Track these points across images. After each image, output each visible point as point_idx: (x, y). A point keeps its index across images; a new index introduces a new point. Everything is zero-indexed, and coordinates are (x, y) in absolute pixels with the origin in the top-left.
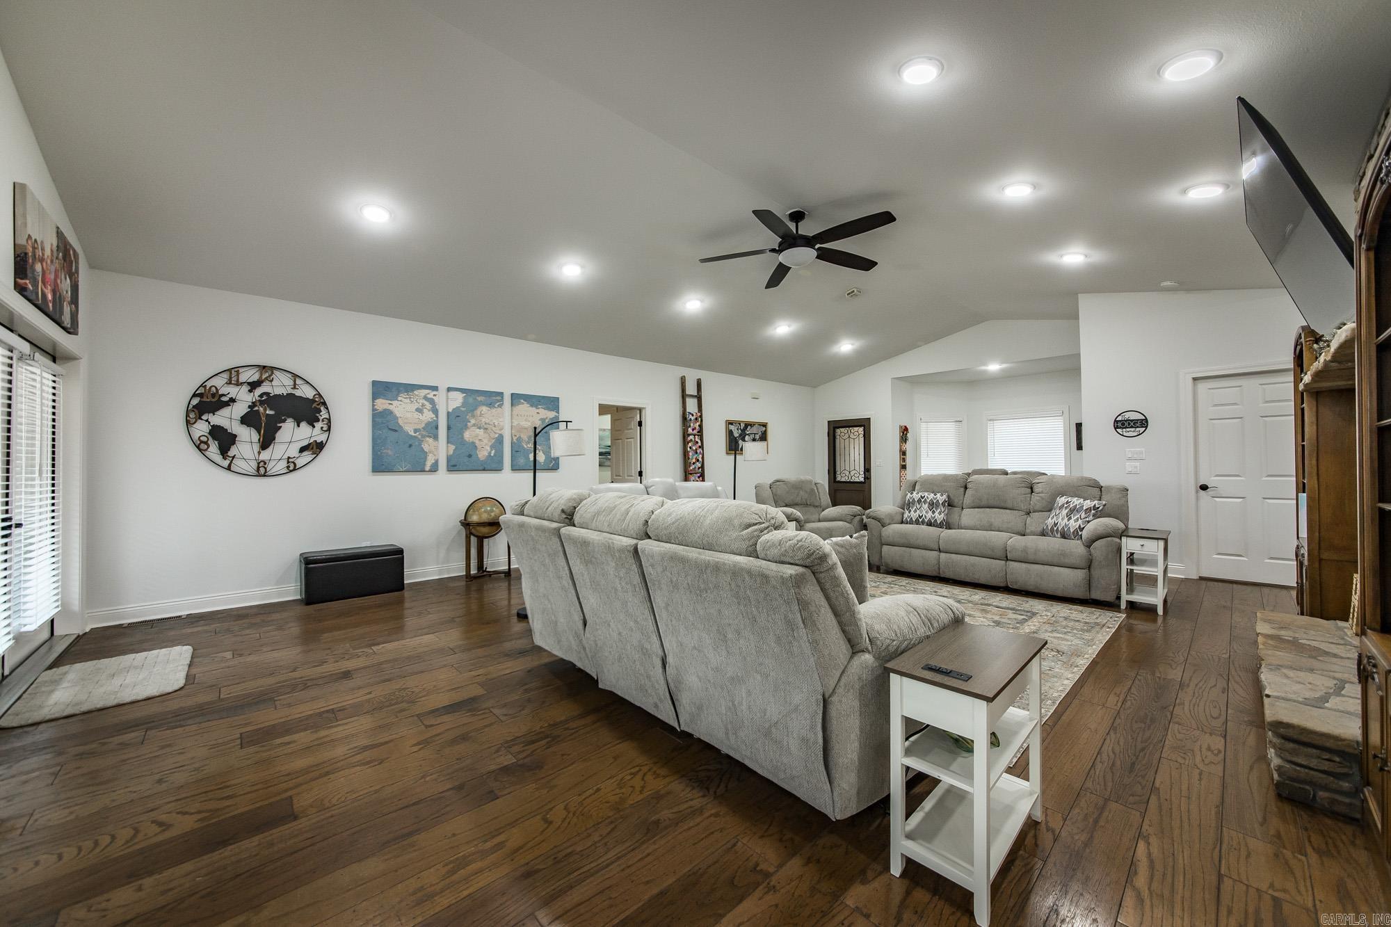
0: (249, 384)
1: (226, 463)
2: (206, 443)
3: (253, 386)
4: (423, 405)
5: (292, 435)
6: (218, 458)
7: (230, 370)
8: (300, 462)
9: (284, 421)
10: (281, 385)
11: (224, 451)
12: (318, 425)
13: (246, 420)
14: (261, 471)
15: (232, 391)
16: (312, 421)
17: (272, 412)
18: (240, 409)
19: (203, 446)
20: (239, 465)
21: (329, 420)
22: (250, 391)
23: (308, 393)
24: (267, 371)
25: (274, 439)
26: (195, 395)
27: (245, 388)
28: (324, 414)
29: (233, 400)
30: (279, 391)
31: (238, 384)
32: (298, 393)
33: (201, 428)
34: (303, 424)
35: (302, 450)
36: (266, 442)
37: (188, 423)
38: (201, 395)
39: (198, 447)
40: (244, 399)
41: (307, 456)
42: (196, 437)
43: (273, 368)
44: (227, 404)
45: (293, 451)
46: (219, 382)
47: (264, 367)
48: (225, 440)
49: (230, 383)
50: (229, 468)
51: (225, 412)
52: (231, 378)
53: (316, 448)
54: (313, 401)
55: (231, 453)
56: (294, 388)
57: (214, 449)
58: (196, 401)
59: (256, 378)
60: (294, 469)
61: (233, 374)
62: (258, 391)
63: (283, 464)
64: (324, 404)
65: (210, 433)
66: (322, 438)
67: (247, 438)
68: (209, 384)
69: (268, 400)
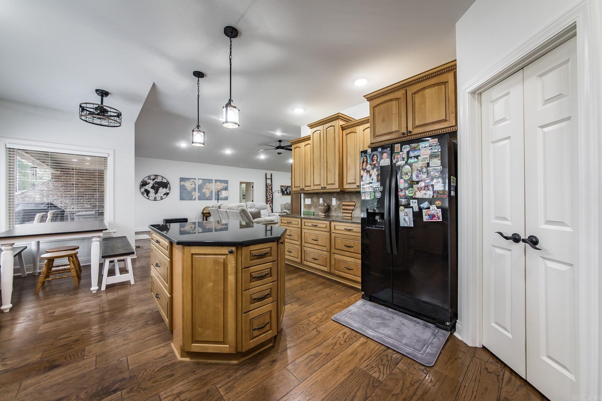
0: (153, 179)
1: (148, 198)
2: (144, 193)
3: (154, 180)
4: (192, 183)
5: (162, 191)
6: (146, 196)
7: (149, 176)
8: (163, 198)
9: (160, 188)
10: (159, 180)
11: (147, 195)
12: (168, 189)
13: (153, 187)
14: (155, 199)
15: (149, 181)
16: (166, 187)
17: (157, 186)
18: (151, 185)
19: (143, 194)
20: (150, 198)
21: (170, 187)
22: (153, 181)
23: (165, 181)
24: (156, 176)
25: (158, 192)
26: (141, 182)
27: (152, 180)
28: (169, 186)
29: (149, 183)
30: (159, 181)
31: (150, 179)
32: (163, 181)
33: (143, 190)
34: (164, 188)
35: (164, 194)
36: (156, 193)
37: (140, 189)
38: (143, 182)
39: (142, 194)
40: (152, 183)
41: (165, 196)
42: (142, 192)
43: (158, 175)
44: (148, 184)
45: (162, 195)
46: (146, 179)
47: (156, 175)
48: (147, 192)
49: (148, 179)
50: (148, 199)
51: (147, 186)
52: (149, 178)
53: (167, 194)
54: (166, 183)
55: (149, 195)
56: (162, 180)
57: (145, 194)
58: (142, 183)
59: (154, 178)
60: (162, 199)
61: (149, 177)
62: (155, 181)
63: (160, 198)
64: (169, 183)
65: (145, 191)
66: (168, 192)
67: (152, 191)
68: (144, 180)
69: (157, 183)
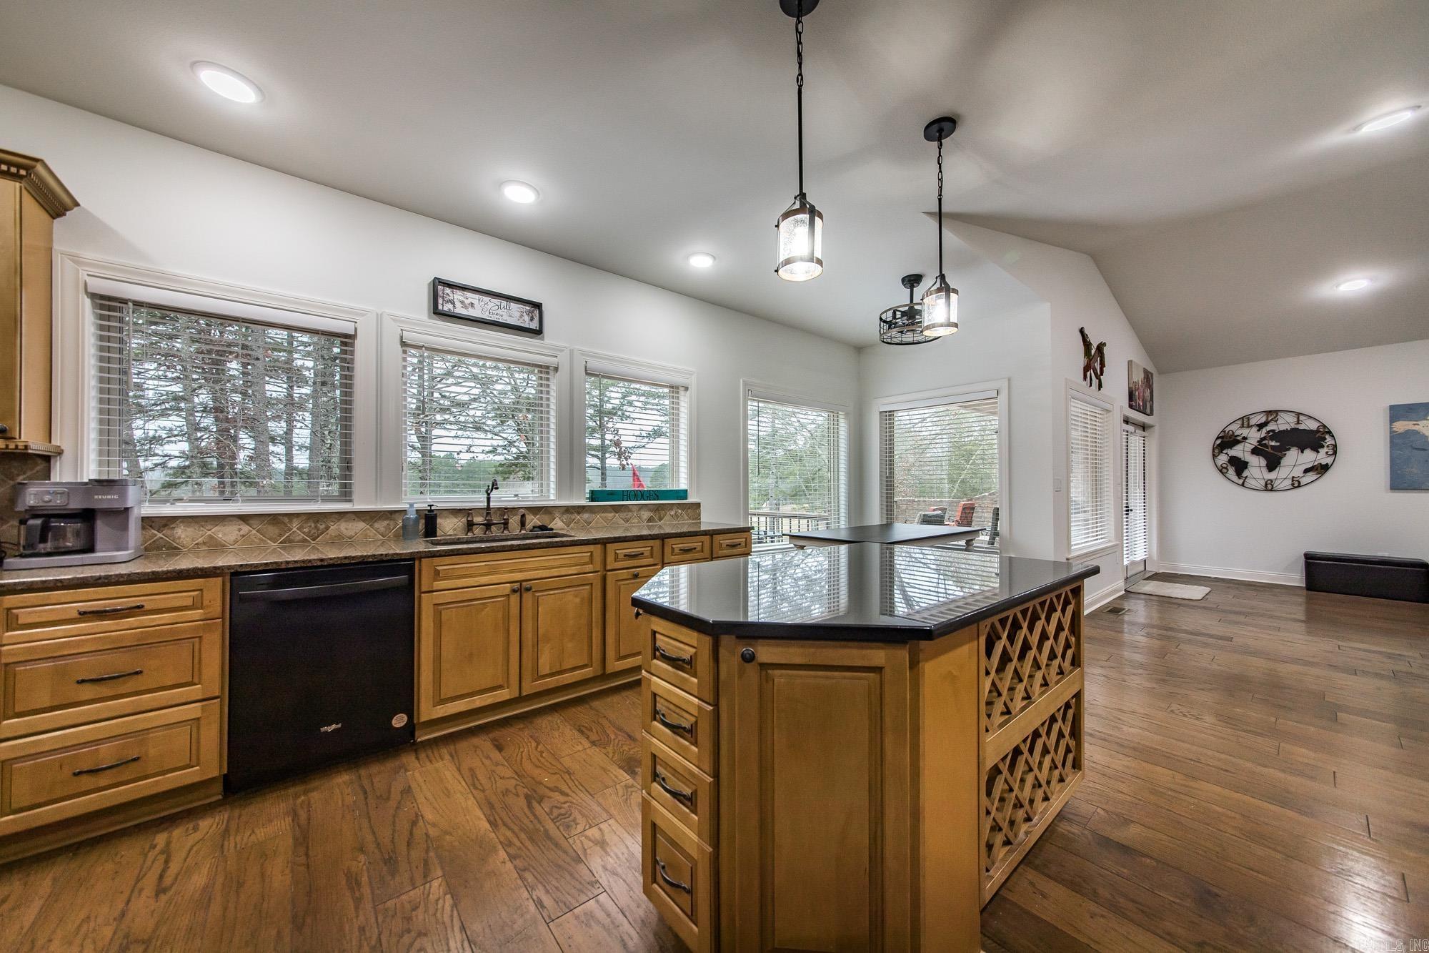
0: (1258, 425)
1: (1241, 481)
2: (1226, 468)
3: (1261, 426)
5: (1296, 460)
6: (1235, 478)
7: (1242, 418)
8: (1304, 481)
9: (1289, 450)
10: (1285, 423)
11: (1239, 474)
12: (1323, 451)
13: (1255, 451)
14: (1269, 487)
15: (1245, 432)
16: (1316, 447)
17: (1277, 444)
18: (1248, 447)
19: (1224, 471)
20: (1250, 482)
21: (1335, 446)
22: (1258, 430)
23: (1313, 426)
24: (1273, 414)
25: (1280, 463)
26: (1218, 438)
27: (1255, 429)
28: (1329, 440)
29: (1245, 438)
30: (1282, 428)
31: (1249, 426)
32: (1301, 427)
33: (1223, 459)
34: (1320, 450)
35: (1306, 471)
36: (1273, 464)
37: (1214, 456)
38: (1222, 437)
39: (1221, 471)
40: (1254, 436)
41: (1312, 476)
42: (1219, 464)
43: (1277, 412)
44: (1238, 442)
45: (1298, 472)
46: (1234, 427)
47: (1270, 411)
48: (1240, 466)
49: (1242, 426)
50: (1243, 485)
51: (1239, 447)
52: (1243, 424)
53: (1322, 469)
54: (1318, 431)
55: (1244, 474)
56: (1298, 423)
57: (1231, 472)
58: (1219, 442)
59: (1263, 420)
60: (1299, 486)
61: (1245, 421)
62: (1264, 430)
63: (1289, 482)
64: (1330, 433)
65: (1229, 461)
66: (1329, 460)
67: (1257, 466)
68: (1227, 430)
69: (1274, 435)
